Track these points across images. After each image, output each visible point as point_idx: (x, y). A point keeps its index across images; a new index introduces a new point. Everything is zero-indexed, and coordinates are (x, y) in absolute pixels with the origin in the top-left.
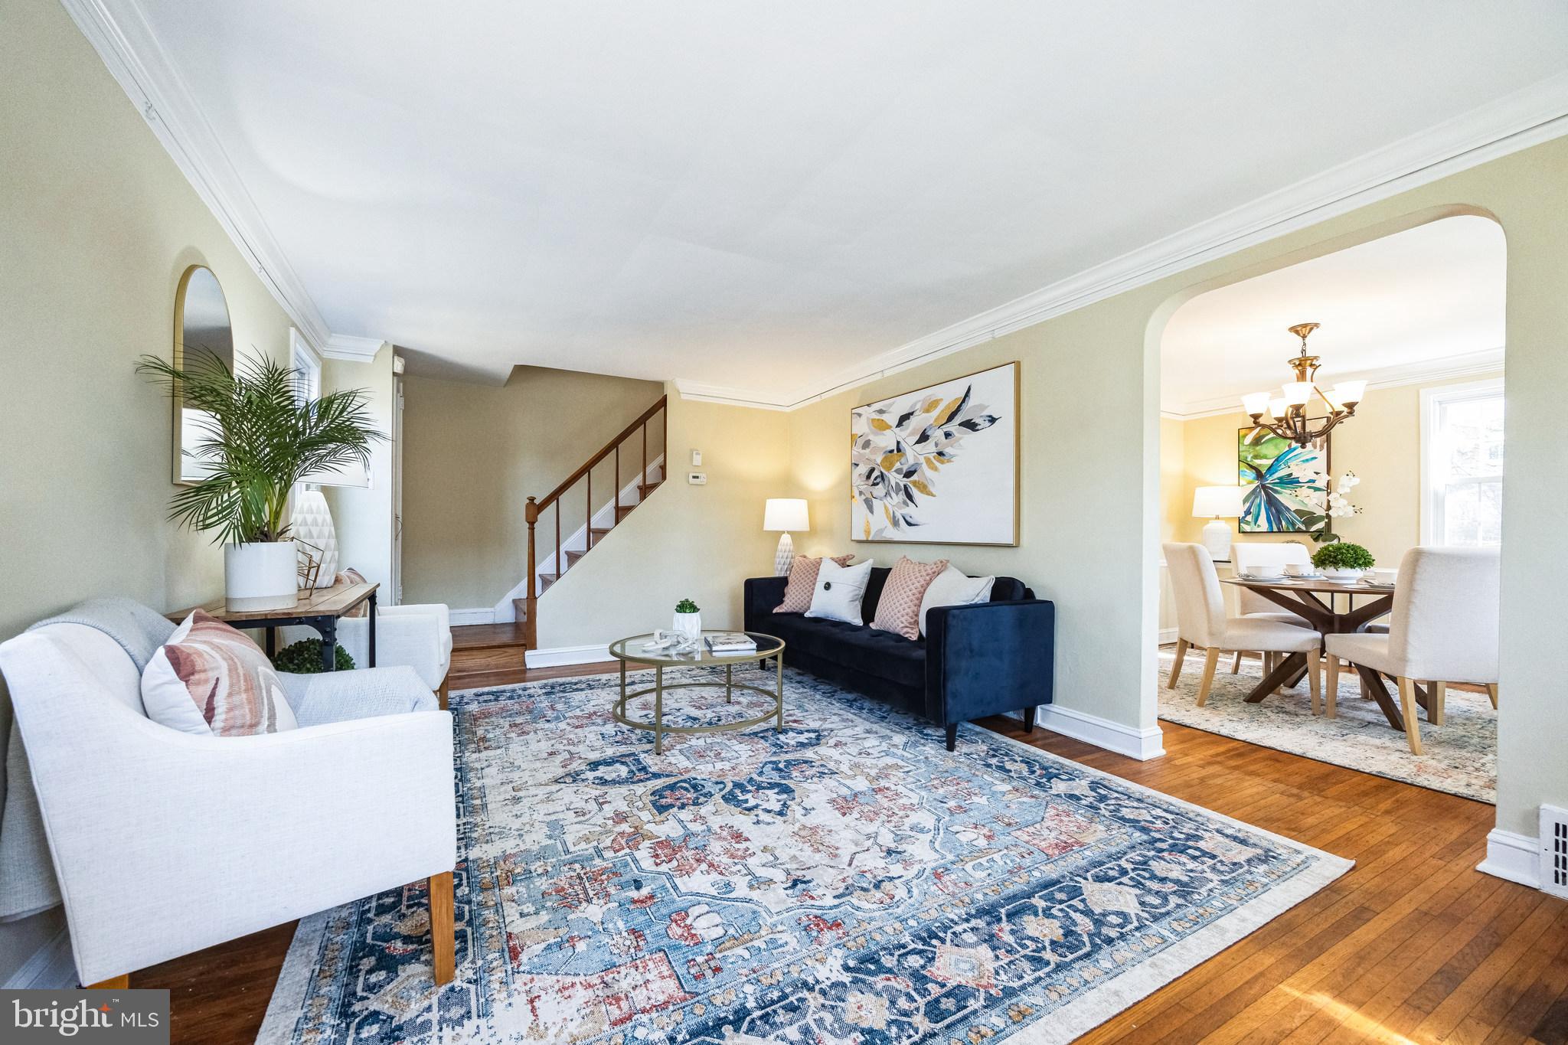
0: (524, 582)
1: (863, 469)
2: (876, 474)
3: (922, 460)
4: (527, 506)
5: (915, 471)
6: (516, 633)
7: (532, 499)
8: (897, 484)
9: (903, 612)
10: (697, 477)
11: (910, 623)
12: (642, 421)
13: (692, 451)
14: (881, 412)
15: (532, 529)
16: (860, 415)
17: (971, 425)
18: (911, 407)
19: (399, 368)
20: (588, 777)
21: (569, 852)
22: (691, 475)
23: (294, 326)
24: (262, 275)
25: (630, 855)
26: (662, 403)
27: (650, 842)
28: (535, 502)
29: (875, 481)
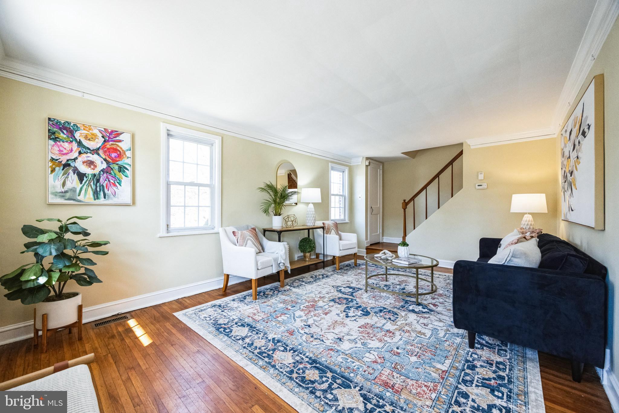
4: (403, 203)
10: (481, 185)
12: (451, 163)
13: (478, 173)
14: (566, 131)
15: (405, 211)
16: (562, 135)
18: (572, 125)
19: (367, 164)
20: (340, 288)
21: (301, 297)
22: (477, 185)
23: (332, 162)
24: (313, 155)
25: (305, 303)
26: (461, 153)
27: (313, 303)
28: (406, 201)
29: (565, 180)
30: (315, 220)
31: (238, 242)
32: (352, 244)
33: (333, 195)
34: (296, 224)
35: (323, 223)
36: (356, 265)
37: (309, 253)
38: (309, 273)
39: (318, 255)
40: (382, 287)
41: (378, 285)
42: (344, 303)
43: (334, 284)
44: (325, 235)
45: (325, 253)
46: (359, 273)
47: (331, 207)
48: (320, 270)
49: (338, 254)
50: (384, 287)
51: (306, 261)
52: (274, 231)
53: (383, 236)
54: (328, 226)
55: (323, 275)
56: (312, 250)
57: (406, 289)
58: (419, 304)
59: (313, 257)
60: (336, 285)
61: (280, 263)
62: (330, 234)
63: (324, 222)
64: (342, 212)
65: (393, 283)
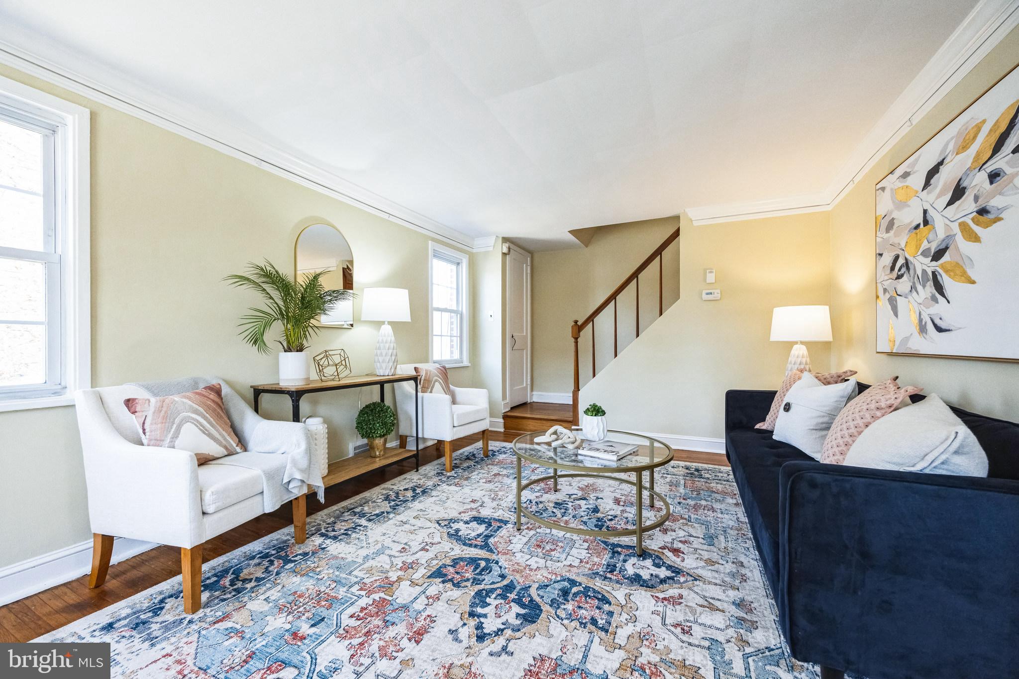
1: (887, 260)
2: (901, 261)
3: (955, 228)
4: (573, 327)
5: (947, 248)
7: (576, 322)
8: (924, 272)
10: (711, 293)
12: (659, 252)
13: (705, 270)
14: (905, 175)
15: (576, 343)
16: (884, 189)
18: (940, 154)
19: (505, 250)
20: (455, 526)
21: (350, 573)
22: (704, 292)
23: (434, 240)
24: (392, 219)
25: (360, 597)
26: (677, 234)
27: (382, 595)
28: (578, 323)
29: (899, 273)
30: (396, 362)
31: (144, 430)
32: (478, 411)
33: (438, 309)
34: (348, 371)
35: (416, 369)
36: (488, 455)
37: (382, 440)
38: (383, 486)
39: (403, 441)
40: (550, 510)
41: (541, 506)
42: (468, 580)
43: (442, 514)
44: (420, 394)
45: (420, 435)
46: (495, 475)
47: (433, 335)
48: (407, 476)
49: (448, 436)
50: (555, 510)
51: (375, 457)
52: (281, 392)
53: (532, 390)
54: (426, 374)
55: (414, 490)
56: (389, 431)
57: (601, 508)
58: (643, 554)
59: (393, 444)
60: (446, 516)
61: (289, 482)
62: (431, 392)
63: (417, 365)
64: (455, 346)
65: (570, 495)
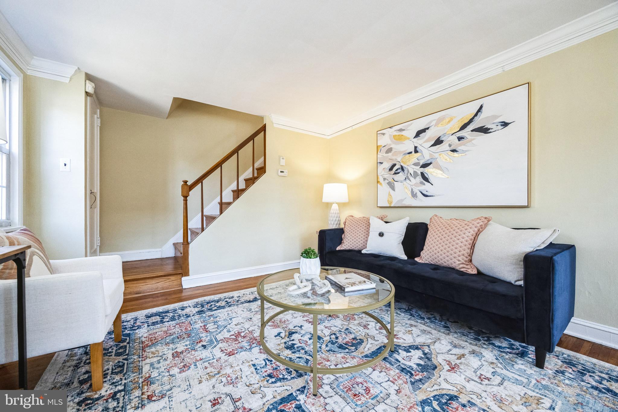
0: (181, 232)
1: (388, 165)
2: (397, 167)
3: (437, 156)
4: (182, 186)
5: (431, 163)
6: (175, 265)
7: (186, 182)
8: (415, 172)
9: (458, 253)
10: (283, 172)
11: (466, 261)
12: (252, 138)
13: (280, 157)
14: (401, 130)
15: (186, 200)
16: (384, 134)
17: (484, 130)
18: (426, 125)
19: (90, 90)
22: (280, 170)
26: (264, 128)
29: (396, 172)
